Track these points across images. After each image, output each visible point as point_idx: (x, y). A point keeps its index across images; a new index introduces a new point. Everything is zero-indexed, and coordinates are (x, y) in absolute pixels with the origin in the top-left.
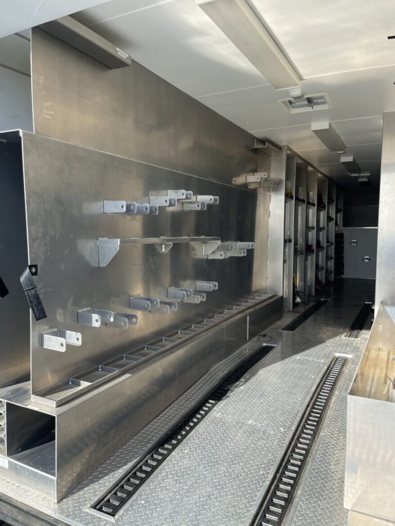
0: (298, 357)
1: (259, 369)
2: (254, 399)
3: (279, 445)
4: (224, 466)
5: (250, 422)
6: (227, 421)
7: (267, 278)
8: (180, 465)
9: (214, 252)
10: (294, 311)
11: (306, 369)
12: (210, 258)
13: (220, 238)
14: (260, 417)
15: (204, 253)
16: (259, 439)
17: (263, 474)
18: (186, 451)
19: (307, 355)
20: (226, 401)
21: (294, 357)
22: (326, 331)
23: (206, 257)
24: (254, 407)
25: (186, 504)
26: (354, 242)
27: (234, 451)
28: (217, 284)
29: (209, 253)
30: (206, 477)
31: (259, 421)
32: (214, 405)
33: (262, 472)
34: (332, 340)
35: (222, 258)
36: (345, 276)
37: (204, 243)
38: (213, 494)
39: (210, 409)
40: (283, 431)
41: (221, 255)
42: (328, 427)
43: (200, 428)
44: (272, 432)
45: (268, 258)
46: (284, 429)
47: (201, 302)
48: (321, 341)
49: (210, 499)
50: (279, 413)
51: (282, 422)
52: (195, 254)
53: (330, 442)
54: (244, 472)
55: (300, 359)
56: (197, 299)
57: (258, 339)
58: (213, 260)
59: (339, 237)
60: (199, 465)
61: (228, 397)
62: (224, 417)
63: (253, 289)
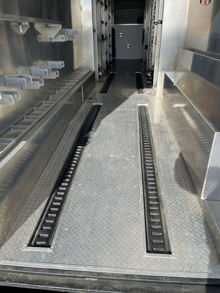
0: (118, 109)
1: (101, 120)
2: (107, 140)
3: (136, 166)
4: (110, 189)
5: (112, 155)
6: (97, 159)
7: (83, 59)
8: (81, 196)
9: (56, 36)
10: (100, 81)
11: (128, 117)
12: (53, 41)
13: (61, 22)
14: (116, 151)
15: (49, 37)
16: (122, 166)
17: (136, 188)
18: (80, 185)
19: (123, 108)
20: (89, 145)
21: (116, 109)
22: (125, 91)
23: (50, 41)
24: (109, 146)
25: (98, 222)
27: (111, 177)
28: (63, 62)
29: (53, 36)
30: (101, 199)
31: (117, 154)
32: (82, 150)
33: (135, 186)
34: (131, 96)
35: (64, 40)
37: (47, 27)
38: (112, 210)
39: (81, 152)
40: (134, 157)
41: (63, 38)
42: (158, 150)
43: (81, 166)
44: (128, 160)
46: (134, 156)
47: (57, 77)
48: (126, 98)
49: (112, 213)
50: (126, 146)
51: (131, 152)
52: (40, 38)
53: (163, 158)
54: (124, 189)
55: (120, 111)
56: (54, 75)
57: (88, 101)
58: (55, 42)
59: (113, 30)
60: (93, 192)
61: (90, 142)
62: (93, 156)
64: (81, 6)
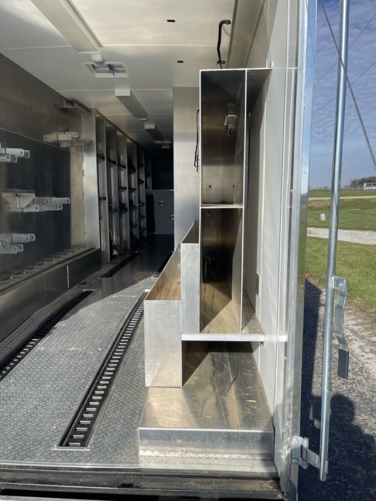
0: (114, 296)
1: (80, 309)
2: (75, 332)
3: (97, 360)
4: (49, 384)
5: (72, 349)
6: (50, 352)
7: (85, 233)
8: (6, 393)
9: (28, 206)
10: (111, 262)
11: (121, 304)
12: (25, 211)
13: (34, 191)
14: (81, 344)
15: (18, 206)
16: (80, 359)
17: (84, 382)
18: (12, 381)
19: (122, 294)
20: (49, 337)
21: (110, 297)
22: (138, 274)
23: (21, 211)
24: (75, 337)
25: (14, 418)
26: (162, 203)
27: (58, 372)
28: (34, 235)
29: (24, 206)
30: (32, 395)
31: (80, 346)
32: (37, 343)
33: (82, 381)
34: (143, 281)
35: (38, 210)
36: (156, 233)
37: (17, 195)
38: (40, 406)
39: (34, 346)
40: (100, 350)
41: (37, 208)
42: (137, 341)
43: (25, 361)
44: (91, 353)
45: (84, 214)
46: (102, 348)
47: (18, 252)
48: (134, 283)
49: (37, 409)
50: (97, 338)
51: (100, 344)
52: (8, 208)
53: (138, 350)
54: (67, 384)
55: (116, 298)
56: (14, 249)
57: (78, 287)
58: (29, 213)
59: (150, 198)
60: (25, 389)
61: (51, 333)
62: (47, 349)
63: (73, 244)
64: (83, 171)
